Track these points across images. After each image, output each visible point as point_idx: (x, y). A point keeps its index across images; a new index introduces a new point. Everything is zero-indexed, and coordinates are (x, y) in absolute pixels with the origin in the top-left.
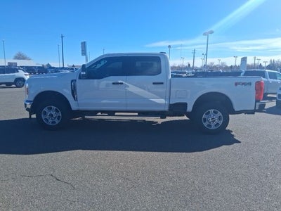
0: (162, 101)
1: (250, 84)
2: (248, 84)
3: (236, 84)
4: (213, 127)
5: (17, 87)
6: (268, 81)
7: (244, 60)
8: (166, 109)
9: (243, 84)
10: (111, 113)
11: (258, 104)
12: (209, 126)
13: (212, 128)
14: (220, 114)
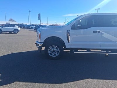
5: (15, 33)
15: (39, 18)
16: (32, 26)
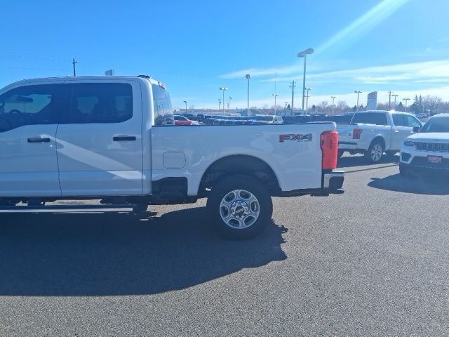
0: (136, 175)
1: (308, 137)
2: (305, 137)
3: (282, 138)
4: (242, 225)
6: (392, 130)
7: (372, 96)
8: (147, 190)
9: (296, 137)
10: (35, 202)
11: (327, 176)
12: (234, 222)
13: (240, 227)
14: (253, 198)
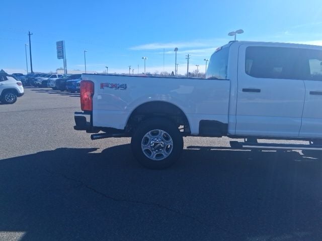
15: (61, 54)
16: (47, 79)
